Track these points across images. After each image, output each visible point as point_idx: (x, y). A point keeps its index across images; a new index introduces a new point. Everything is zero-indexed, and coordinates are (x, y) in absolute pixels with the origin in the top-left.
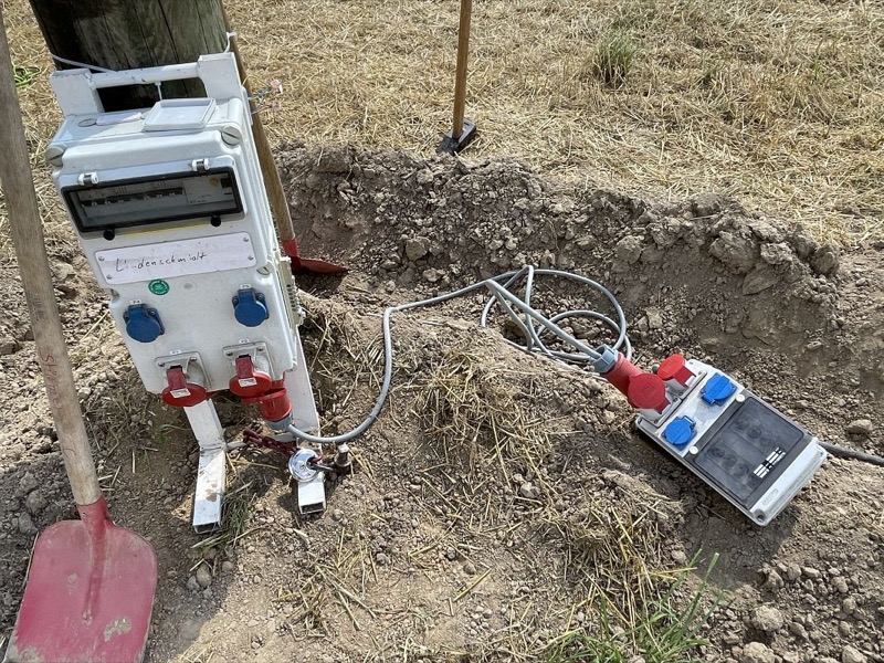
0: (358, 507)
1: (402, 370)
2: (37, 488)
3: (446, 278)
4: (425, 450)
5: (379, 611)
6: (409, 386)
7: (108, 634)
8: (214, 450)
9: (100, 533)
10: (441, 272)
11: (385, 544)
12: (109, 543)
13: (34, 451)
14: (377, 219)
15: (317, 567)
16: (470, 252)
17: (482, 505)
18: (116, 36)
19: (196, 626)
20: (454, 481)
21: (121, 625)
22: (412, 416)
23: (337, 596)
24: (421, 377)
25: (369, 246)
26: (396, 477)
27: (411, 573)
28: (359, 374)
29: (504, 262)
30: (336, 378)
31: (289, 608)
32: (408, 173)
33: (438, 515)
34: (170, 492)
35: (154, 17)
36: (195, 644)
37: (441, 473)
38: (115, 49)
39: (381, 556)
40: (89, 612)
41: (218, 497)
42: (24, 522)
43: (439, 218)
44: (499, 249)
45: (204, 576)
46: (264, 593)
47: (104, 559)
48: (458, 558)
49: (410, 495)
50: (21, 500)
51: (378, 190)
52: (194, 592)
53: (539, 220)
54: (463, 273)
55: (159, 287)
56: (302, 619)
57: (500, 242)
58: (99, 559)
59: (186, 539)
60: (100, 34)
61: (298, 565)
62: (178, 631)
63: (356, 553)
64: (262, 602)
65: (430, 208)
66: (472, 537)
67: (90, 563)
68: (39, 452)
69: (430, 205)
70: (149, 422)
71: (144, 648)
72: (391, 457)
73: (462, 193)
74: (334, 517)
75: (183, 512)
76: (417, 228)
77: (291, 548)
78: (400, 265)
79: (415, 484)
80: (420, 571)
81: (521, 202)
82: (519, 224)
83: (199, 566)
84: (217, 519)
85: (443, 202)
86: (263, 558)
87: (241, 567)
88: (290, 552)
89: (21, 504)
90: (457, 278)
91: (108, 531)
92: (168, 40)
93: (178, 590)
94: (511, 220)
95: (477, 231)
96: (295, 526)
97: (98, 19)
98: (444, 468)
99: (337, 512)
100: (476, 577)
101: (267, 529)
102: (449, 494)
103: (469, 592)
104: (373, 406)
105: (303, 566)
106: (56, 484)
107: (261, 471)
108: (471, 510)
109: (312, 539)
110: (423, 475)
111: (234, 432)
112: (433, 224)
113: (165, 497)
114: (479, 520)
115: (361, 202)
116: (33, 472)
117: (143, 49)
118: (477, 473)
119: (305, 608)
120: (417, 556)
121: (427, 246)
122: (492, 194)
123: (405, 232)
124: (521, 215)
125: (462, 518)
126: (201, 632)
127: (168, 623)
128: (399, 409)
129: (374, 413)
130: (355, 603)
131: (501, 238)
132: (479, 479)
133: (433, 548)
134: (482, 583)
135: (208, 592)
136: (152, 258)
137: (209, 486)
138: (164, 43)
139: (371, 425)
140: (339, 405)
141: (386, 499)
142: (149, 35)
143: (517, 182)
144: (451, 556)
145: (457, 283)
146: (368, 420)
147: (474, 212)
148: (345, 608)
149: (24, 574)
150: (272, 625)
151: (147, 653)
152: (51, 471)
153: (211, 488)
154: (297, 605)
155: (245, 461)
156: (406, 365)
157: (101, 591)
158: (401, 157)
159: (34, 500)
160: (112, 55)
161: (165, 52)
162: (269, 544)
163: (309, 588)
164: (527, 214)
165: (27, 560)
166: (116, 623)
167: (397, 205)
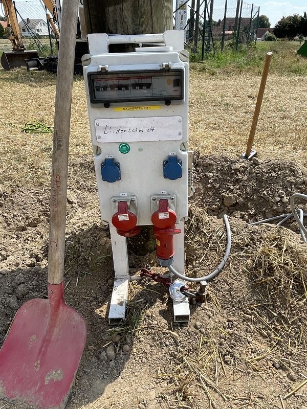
0: (211, 323)
1: (238, 244)
2: (24, 283)
3: (246, 217)
4: (253, 293)
5: (229, 396)
6: (242, 253)
7: (47, 380)
8: (123, 279)
9: (57, 308)
10: (244, 213)
11: (229, 349)
12: (60, 316)
13: (26, 265)
14: (209, 185)
15: (185, 358)
16: (260, 204)
17: (297, 333)
18: (125, 16)
19: (103, 385)
20: (275, 314)
21: (56, 375)
22: (244, 272)
23: (199, 380)
24: (249, 249)
25: (203, 199)
26: (234, 309)
27: (249, 373)
28: (211, 245)
29: (281, 209)
30: (196, 246)
31: (164, 384)
32: (226, 164)
33: (264, 337)
34: (95, 299)
35: (146, 8)
36: (101, 398)
37: (265, 309)
38: (123, 23)
39: (228, 358)
40: (39, 362)
41: (124, 304)
42: (13, 301)
43: (243, 185)
44: (279, 202)
45: (111, 352)
46: (148, 371)
47: (55, 327)
48: (282, 367)
49: (244, 321)
50: (14, 288)
51: (210, 172)
52: (104, 362)
53: (301, 189)
54: (256, 214)
55: (124, 148)
56: (174, 393)
57: (279, 199)
58: (52, 326)
59: (102, 327)
60: (118, 15)
61: (171, 355)
62: (91, 386)
63: (210, 353)
64: (146, 376)
65: (238, 181)
66: (291, 354)
67: (46, 329)
68: (28, 266)
69: (238, 179)
70: (90, 258)
71: (69, 393)
72: (231, 295)
73: (257, 174)
74: (196, 327)
75: (102, 311)
76: (230, 190)
77: (167, 343)
78: (220, 208)
79: (247, 314)
80: (256, 373)
81: (292, 179)
82: (289, 190)
83: (108, 345)
84: (122, 316)
85: (245, 178)
86: (149, 347)
87: (135, 350)
88: (166, 345)
89: (14, 290)
90: (252, 217)
91: (61, 308)
92: (150, 22)
93: (93, 359)
94: (285, 188)
95: (265, 192)
96: (170, 329)
97: (118, 6)
98: (267, 305)
99: (198, 323)
100: (297, 383)
101: (152, 328)
102: (271, 323)
103: (294, 394)
104: (219, 264)
105: (175, 357)
106: (34, 283)
107: (149, 293)
108: (289, 336)
109: (181, 339)
110: (252, 309)
111: (135, 270)
112: (239, 189)
113: (92, 301)
114: (295, 343)
115: (201, 177)
116: (24, 274)
117: (137, 25)
118: (292, 310)
119: (176, 385)
120: (252, 362)
121: (236, 199)
122: (274, 174)
123: (224, 192)
124: (291, 185)
125: (282, 340)
126: (106, 390)
127: (84, 380)
128: (236, 267)
129: (220, 267)
130: (211, 387)
131: (279, 196)
132: (294, 315)
133: (264, 358)
134: (302, 388)
135: (112, 363)
136: (125, 127)
137: (119, 297)
138: (148, 24)
139: (217, 275)
140: (197, 262)
141: (229, 321)
142: (142, 17)
143: (288, 169)
144: (277, 365)
145: (252, 220)
146: (216, 271)
147: (263, 184)
148: (204, 390)
149: (6, 333)
150: (153, 394)
151: (70, 398)
152: (33, 275)
153: (120, 298)
154: (170, 382)
155: (140, 287)
156: (240, 241)
157: (49, 349)
158: (223, 157)
159: (21, 288)
160: (121, 27)
161: (147, 29)
162: (153, 338)
163: (179, 371)
164: (294, 185)
165: (9, 324)
166: (54, 372)
167: (220, 179)
